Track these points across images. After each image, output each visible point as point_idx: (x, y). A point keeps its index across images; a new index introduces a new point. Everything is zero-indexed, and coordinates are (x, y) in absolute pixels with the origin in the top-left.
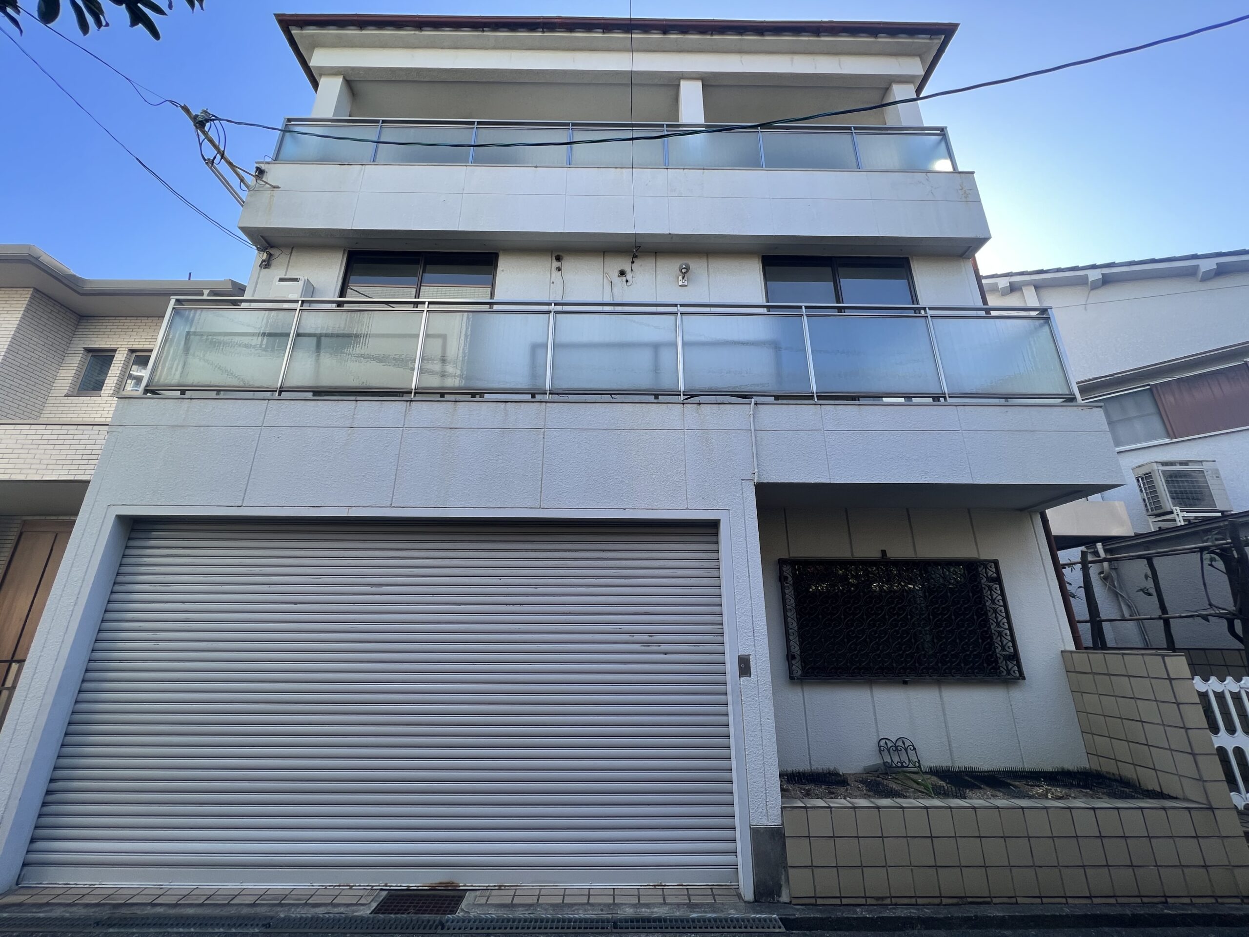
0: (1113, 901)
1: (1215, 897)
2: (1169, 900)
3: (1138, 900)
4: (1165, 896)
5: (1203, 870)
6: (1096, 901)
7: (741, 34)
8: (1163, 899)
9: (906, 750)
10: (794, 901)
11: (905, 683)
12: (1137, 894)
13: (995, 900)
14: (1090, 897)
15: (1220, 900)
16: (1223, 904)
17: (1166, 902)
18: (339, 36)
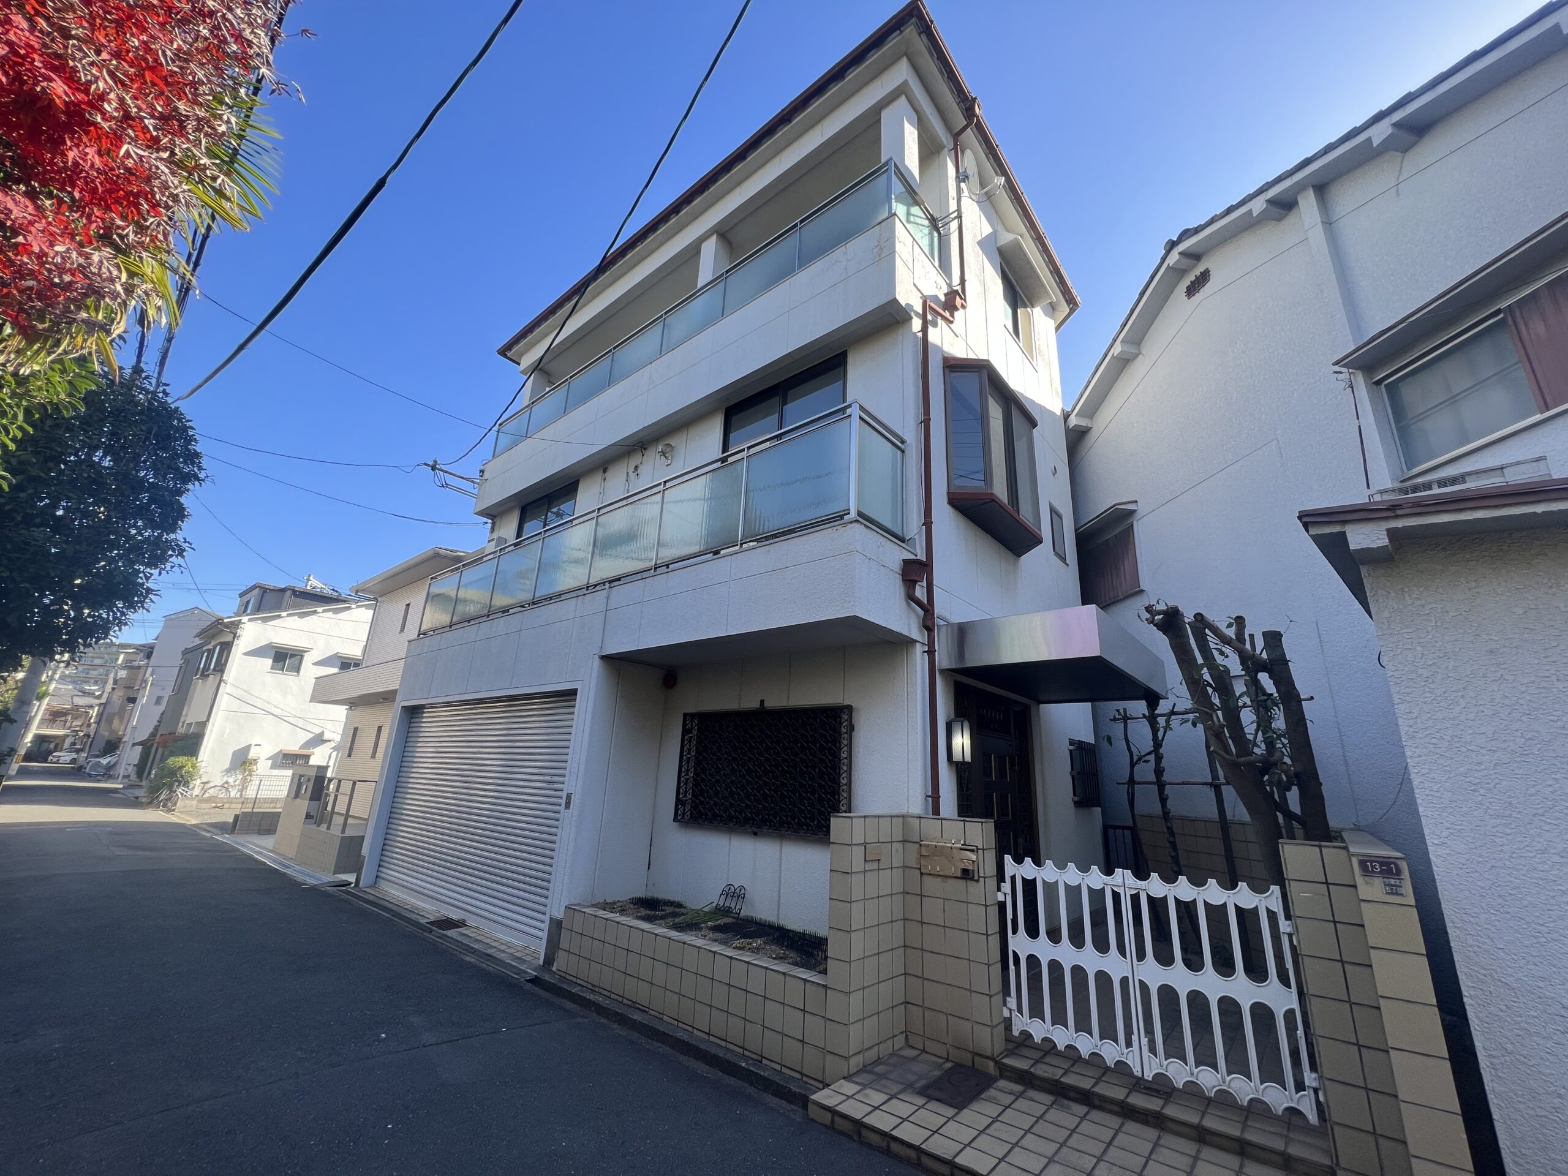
0: (723, 1044)
1: (803, 1075)
2: (765, 1061)
3: (741, 1051)
4: (761, 1056)
5: (800, 1045)
6: (712, 1039)
7: (729, 171)
8: (760, 1058)
9: (739, 896)
10: (558, 972)
11: (755, 834)
12: (741, 1045)
13: (651, 1012)
14: (708, 1034)
15: (805, 1079)
16: (806, 1083)
17: (761, 1062)
18: (526, 344)
